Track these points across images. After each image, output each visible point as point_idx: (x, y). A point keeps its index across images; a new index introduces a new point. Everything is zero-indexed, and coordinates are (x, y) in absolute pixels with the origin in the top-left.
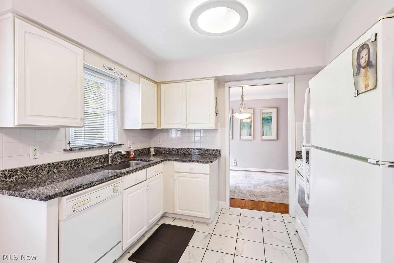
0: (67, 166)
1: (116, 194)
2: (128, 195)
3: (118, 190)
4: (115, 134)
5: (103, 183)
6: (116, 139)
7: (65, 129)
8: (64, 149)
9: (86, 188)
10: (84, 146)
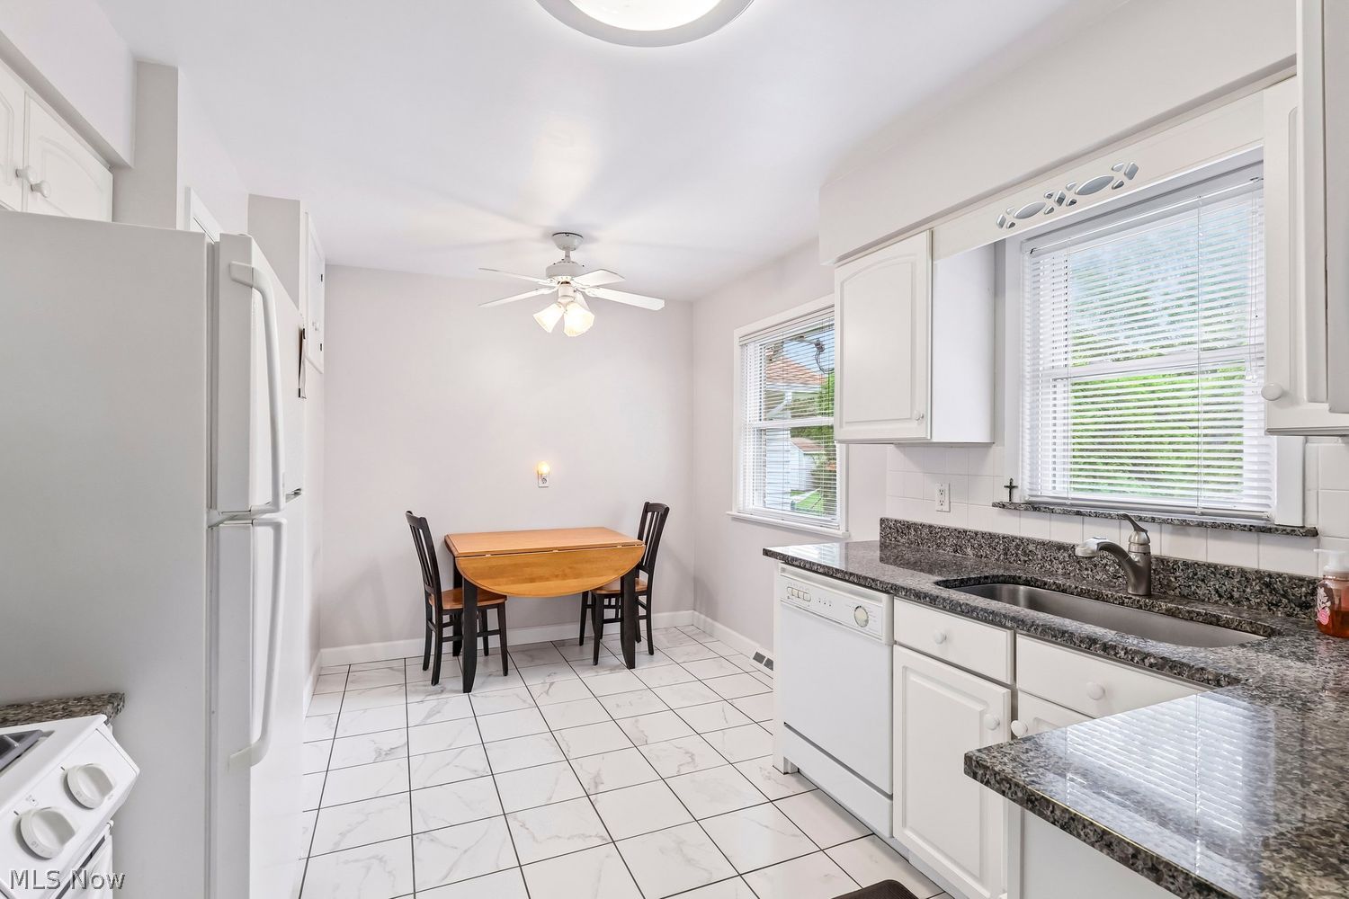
0: (995, 549)
1: (860, 628)
2: (905, 668)
3: (867, 621)
4: (1263, 467)
5: (832, 576)
6: (1267, 497)
7: (1004, 445)
8: (995, 501)
9: (804, 568)
10: (1068, 502)
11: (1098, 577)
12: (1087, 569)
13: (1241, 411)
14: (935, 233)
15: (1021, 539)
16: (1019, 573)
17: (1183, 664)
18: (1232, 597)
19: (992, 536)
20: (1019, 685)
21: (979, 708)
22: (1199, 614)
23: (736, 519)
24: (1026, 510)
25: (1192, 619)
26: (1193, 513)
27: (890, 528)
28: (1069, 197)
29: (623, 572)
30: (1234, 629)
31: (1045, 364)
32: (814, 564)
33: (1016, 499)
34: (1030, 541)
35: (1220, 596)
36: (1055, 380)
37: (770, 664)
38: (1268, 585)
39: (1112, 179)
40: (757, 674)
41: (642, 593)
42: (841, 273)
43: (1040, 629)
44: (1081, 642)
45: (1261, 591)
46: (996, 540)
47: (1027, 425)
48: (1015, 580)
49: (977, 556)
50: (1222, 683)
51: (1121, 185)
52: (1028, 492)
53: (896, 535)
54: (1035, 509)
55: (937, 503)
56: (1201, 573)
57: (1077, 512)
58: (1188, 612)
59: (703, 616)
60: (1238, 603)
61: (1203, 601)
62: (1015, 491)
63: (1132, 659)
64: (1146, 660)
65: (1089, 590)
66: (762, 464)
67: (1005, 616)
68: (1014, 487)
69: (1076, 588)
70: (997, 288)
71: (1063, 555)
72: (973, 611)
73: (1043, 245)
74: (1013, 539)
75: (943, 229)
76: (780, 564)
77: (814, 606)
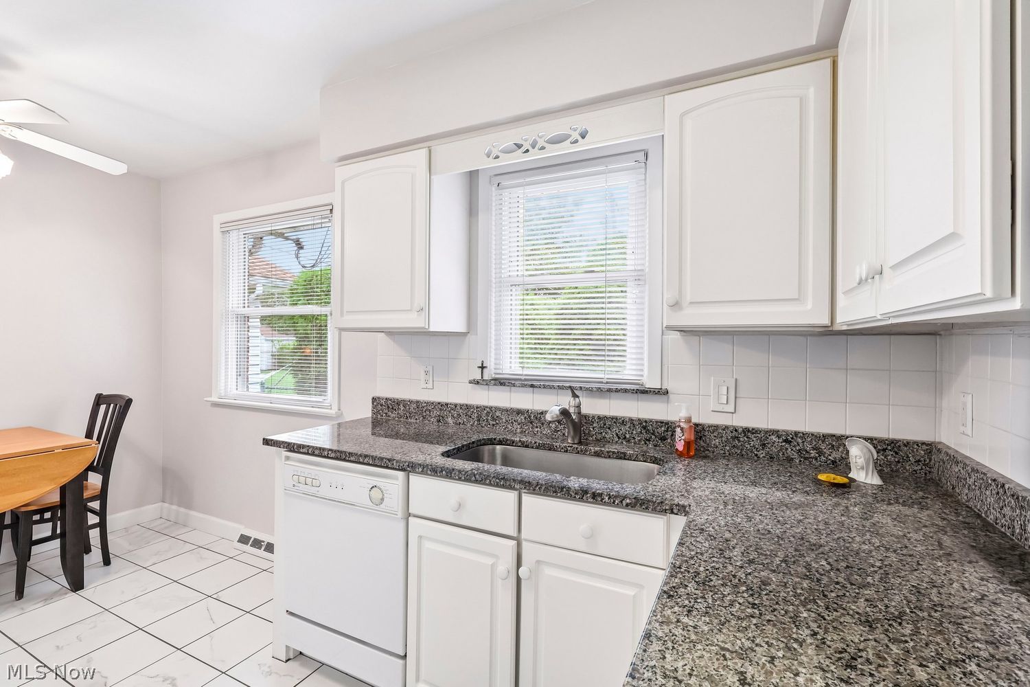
0: (470, 417)
1: (377, 508)
2: (420, 537)
3: (382, 499)
4: (639, 351)
5: (344, 460)
6: (642, 370)
7: (477, 335)
8: (471, 379)
9: (313, 454)
10: (523, 378)
11: (544, 432)
12: (537, 427)
13: (626, 314)
14: (432, 151)
15: (491, 408)
16: (492, 436)
17: (649, 501)
18: (625, 438)
19: (468, 407)
20: (524, 535)
21: (490, 561)
22: (614, 452)
23: (216, 405)
24: (495, 385)
25: (609, 457)
26: (602, 383)
27: (382, 405)
28: (541, 143)
29: (64, 481)
30: (634, 460)
31: (505, 273)
32: (324, 449)
33: (486, 377)
34: (497, 409)
35: (619, 438)
36: (512, 285)
37: (270, 548)
38: (644, 428)
39: (571, 136)
40: (242, 557)
41: (93, 499)
42: (342, 172)
43: (543, 488)
44: (576, 494)
45: (641, 432)
46: (472, 410)
47: (493, 319)
48: (492, 442)
49: (456, 424)
50: (675, 511)
51: (576, 141)
52: (493, 371)
53: (386, 411)
54: (502, 384)
55: (423, 381)
56: (608, 423)
57: (532, 385)
58: (608, 452)
59: (174, 507)
60: (628, 441)
61: (609, 442)
62: (485, 370)
63: (614, 502)
64: (624, 502)
65: (544, 444)
66: (246, 350)
67: (514, 480)
68: (485, 367)
69: (535, 443)
70: (472, 210)
71: (521, 418)
72: (486, 479)
73: (506, 182)
74: (485, 408)
75: (440, 149)
76: (284, 453)
77: (324, 491)
